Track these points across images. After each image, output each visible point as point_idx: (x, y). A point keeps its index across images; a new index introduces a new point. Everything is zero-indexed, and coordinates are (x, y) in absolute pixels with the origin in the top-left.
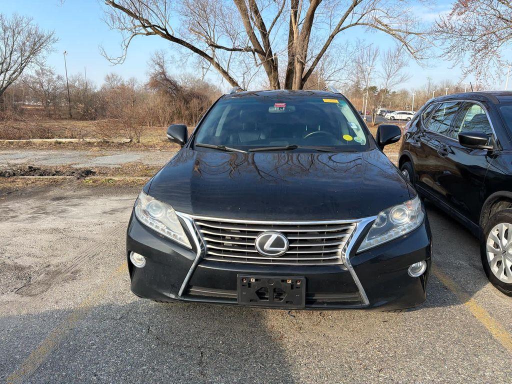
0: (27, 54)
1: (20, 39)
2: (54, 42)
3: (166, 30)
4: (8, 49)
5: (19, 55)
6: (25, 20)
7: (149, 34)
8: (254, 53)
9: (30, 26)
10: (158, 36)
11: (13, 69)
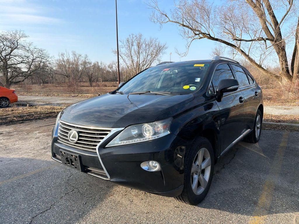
0: (154, 56)
1: (152, 49)
2: (165, 49)
3: (209, 35)
4: (146, 54)
5: (150, 57)
6: (155, 39)
7: (201, 38)
8: (265, 41)
9: (156, 42)
10: (206, 39)
11: (147, 64)
